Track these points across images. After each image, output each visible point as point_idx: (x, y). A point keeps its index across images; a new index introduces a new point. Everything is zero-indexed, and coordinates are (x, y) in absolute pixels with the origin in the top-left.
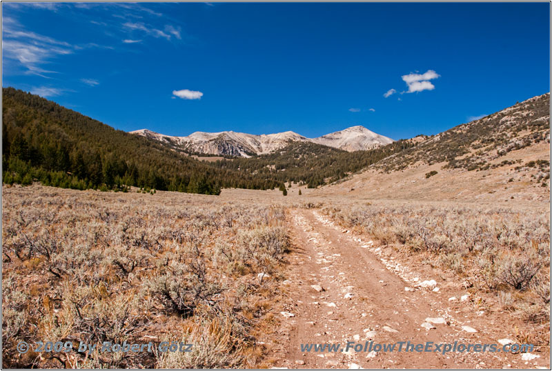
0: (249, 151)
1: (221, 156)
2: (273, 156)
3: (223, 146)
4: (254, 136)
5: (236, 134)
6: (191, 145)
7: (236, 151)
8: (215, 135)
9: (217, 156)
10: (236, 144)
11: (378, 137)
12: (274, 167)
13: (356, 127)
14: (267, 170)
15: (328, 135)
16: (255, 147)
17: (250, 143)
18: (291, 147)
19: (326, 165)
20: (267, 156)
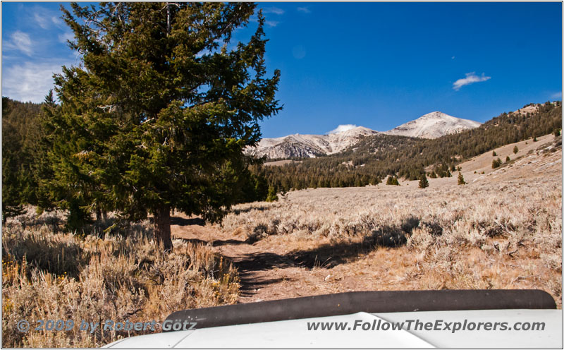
0: (318, 153)
1: (288, 159)
2: (346, 154)
3: (290, 149)
4: (321, 136)
5: (303, 136)
6: (256, 153)
7: (304, 153)
8: (281, 140)
9: (284, 159)
10: (304, 146)
11: (459, 121)
12: (351, 163)
13: (432, 113)
14: (343, 168)
15: (402, 126)
16: (323, 147)
17: (318, 144)
18: (363, 143)
19: (415, 154)
20: (338, 155)
